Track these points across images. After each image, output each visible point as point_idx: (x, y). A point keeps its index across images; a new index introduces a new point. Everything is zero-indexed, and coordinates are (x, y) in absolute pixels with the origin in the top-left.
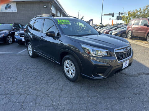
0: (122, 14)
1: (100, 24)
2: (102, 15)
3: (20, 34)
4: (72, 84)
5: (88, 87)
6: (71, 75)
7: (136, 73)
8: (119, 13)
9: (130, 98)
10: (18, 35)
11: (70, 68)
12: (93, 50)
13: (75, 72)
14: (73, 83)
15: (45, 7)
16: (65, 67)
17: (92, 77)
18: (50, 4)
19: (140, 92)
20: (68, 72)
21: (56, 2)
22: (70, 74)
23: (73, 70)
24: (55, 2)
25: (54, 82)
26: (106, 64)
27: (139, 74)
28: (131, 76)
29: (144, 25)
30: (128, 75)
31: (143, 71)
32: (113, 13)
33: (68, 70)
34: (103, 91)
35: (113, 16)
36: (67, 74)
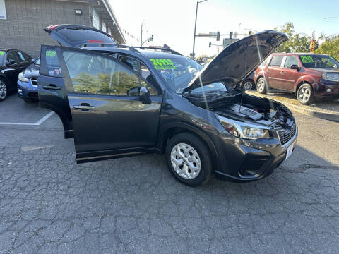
0: (236, 35)
1: (191, 54)
2: (195, 36)
3: (33, 77)
4: (191, 191)
5: (224, 196)
6: (189, 174)
7: (297, 165)
8: (231, 33)
9: (303, 211)
10: (26, 79)
11: (187, 159)
12: (242, 128)
13: (198, 168)
14: (193, 189)
15: (79, 12)
16: (173, 157)
17: (239, 177)
18: (90, 7)
19: (315, 200)
20: (181, 167)
21: (105, 4)
22: (187, 171)
23: (195, 164)
24: (102, 3)
25: (153, 188)
26: (263, 153)
27: (304, 168)
28: (291, 172)
29: (292, 68)
30: (284, 170)
31: (306, 162)
32: (219, 33)
33: (181, 163)
34: (254, 202)
35: (218, 39)
36: (178, 172)
